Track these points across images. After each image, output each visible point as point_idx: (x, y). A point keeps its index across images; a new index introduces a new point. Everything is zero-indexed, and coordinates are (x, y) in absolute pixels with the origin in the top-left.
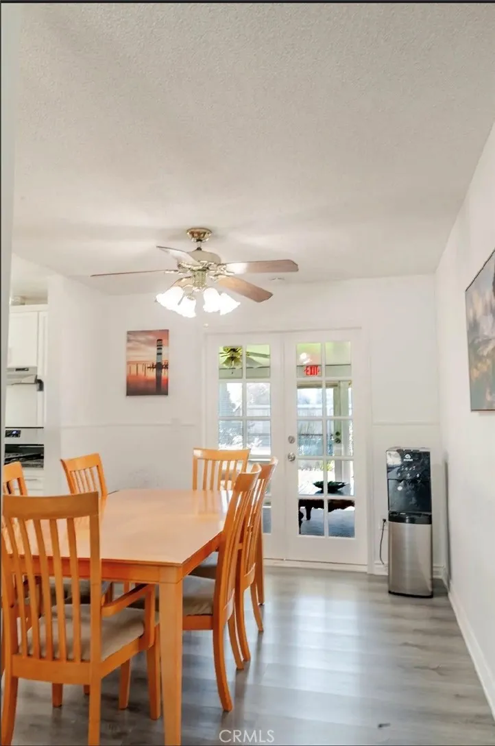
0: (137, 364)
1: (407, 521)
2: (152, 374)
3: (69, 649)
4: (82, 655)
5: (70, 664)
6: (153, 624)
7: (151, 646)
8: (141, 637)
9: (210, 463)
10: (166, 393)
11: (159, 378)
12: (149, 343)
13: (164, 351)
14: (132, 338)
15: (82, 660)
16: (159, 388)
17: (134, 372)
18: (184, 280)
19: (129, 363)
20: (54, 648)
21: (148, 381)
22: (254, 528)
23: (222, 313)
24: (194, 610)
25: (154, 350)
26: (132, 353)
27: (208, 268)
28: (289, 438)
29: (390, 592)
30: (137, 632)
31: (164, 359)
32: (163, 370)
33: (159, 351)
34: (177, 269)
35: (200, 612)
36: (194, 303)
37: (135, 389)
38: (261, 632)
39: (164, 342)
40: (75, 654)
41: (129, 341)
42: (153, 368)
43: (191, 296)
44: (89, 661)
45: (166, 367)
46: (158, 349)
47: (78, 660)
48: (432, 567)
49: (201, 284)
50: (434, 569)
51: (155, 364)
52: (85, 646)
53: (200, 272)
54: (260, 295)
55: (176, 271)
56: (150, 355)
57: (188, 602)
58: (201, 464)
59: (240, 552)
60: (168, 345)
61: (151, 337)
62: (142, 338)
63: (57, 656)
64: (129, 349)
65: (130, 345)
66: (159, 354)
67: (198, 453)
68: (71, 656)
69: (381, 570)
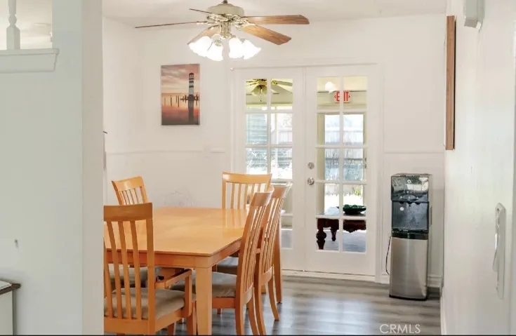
0: (171, 95)
1: (409, 236)
2: (184, 105)
3: (133, 311)
4: (142, 315)
5: (134, 321)
6: (191, 301)
7: (190, 314)
8: (182, 308)
9: (237, 186)
10: (197, 123)
11: (191, 109)
12: (182, 76)
13: (195, 83)
14: (165, 71)
15: (143, 319)
16: (191, 118)
17: (168, 103)
18: (213, 28)
19: (163, 95)
20: (123, 311)
21: (181, 112)
22: (271, 238)
23: (245, 58)
24: (221, 294)
25: (187, 83)
26: (166, 86)
27: (232, 19)
28: (309, 165)
29: (390, 296)
30: (180, 305)
31: (195, 91)
32: (195, 102)
33: (192, 84)
34: (206, 20)
35: (225, 295)
36: (221, 48)
37: (170, 119)
38: (277, 320)
39: (195, 75)
40: (138, 314)
41: (163, 74)
42: (186, 99)
43: (218, 42)
44: (147, 319)
45: (197, 99)
46: (190, 82)
47: (140, 319)
48: (427, 277)
49: (226, 33)
50: (428, 279)
51: (187, 96)
52: (144, 310)
53: (226, 23)
54: (280, 39)
55: (206, 22)
56: (182, 87)
57: (216, 288)
58: (229, 186)
59: (258, 255)
60: (199, 79)
61: (183, 71)
62: (176, 72)
63: (125, 315)
64: (163, 82)
65: (165, 78)
66: (191, 87)
67: (226, 177)
68: (135, 316)
69: (386, 279)
